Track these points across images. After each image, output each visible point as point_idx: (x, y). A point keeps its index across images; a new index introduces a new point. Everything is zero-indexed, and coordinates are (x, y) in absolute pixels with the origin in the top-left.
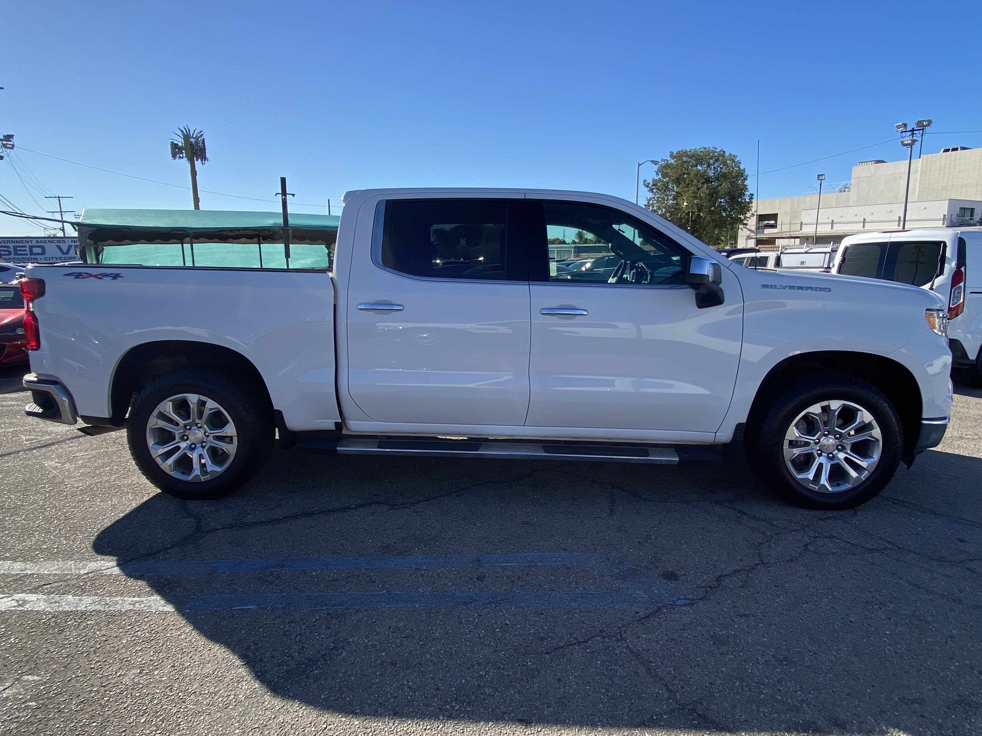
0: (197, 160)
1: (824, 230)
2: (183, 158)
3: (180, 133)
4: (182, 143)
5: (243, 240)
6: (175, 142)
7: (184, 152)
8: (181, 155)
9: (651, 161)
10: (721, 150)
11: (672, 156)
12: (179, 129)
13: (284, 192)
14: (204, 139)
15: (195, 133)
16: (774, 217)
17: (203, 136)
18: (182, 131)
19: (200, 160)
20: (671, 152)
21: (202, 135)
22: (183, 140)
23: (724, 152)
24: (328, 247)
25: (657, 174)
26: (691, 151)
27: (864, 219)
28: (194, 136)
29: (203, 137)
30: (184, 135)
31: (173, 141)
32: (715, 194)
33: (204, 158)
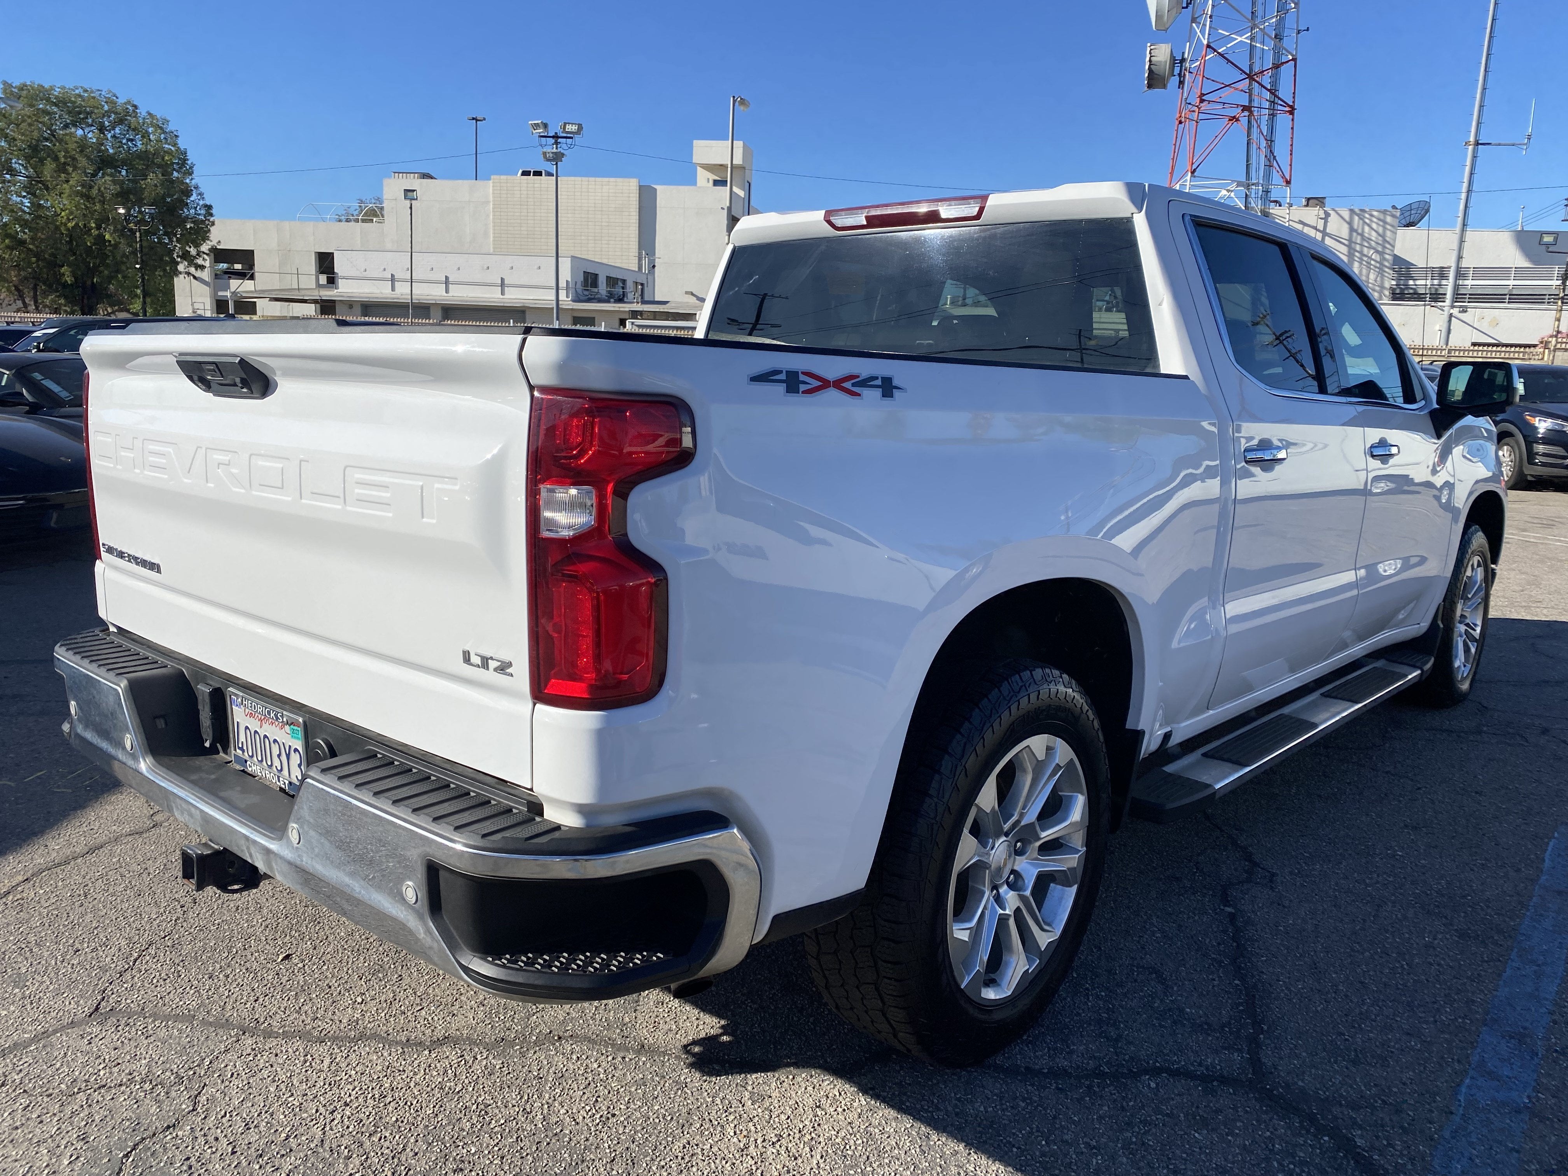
1: (378, 291)
10: (129, 102)
16: (247, 257)
23: (136, 107)
27: (447, 278)
32: (134, 194)
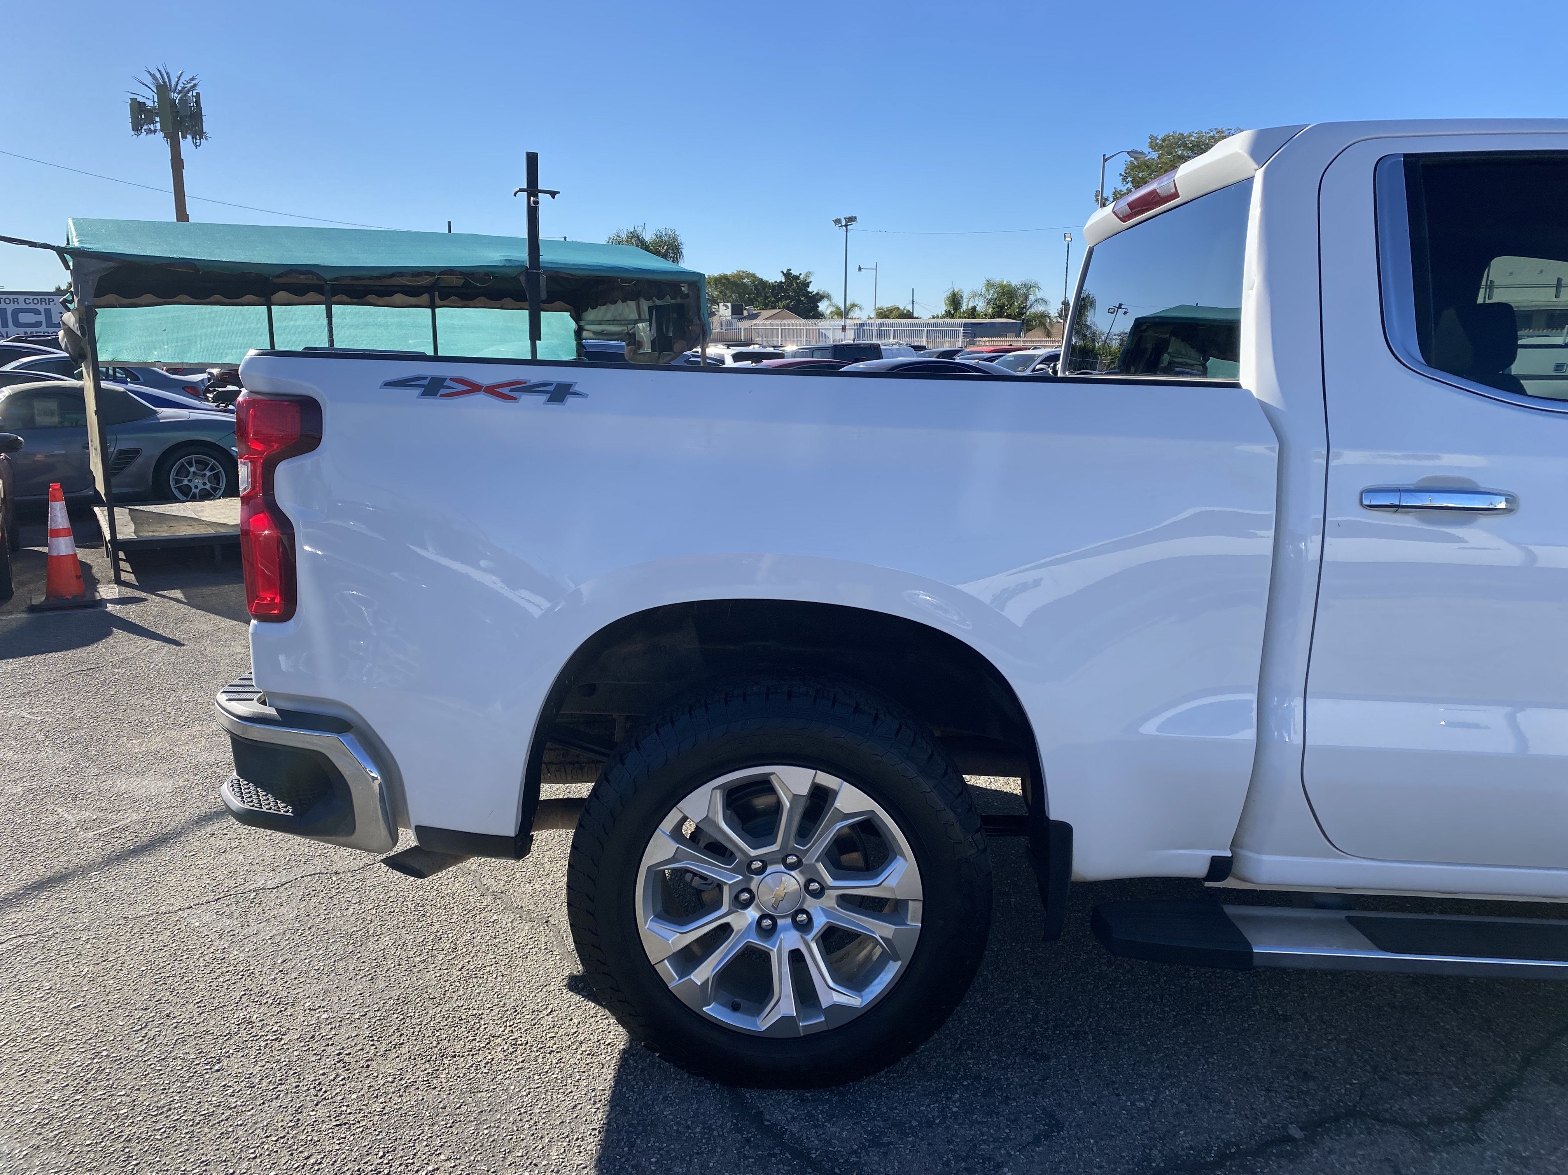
0: (184, 137)
2: (155, 131)
3: (149, 81)
4: (154, 102)
5: (399, 297)
6: (140, 99)
7: (158, 119)
8: (152, 127)
9: (1128, 153)
11: (1153, 145)
12: (149, 72)
13: (533, 188)
14: (198, 94)
15: (180, 82)
17: (197, 88)
18: (153, 76)
19: (189, 137)
20: (1151, 137)
21: (195, 85)
22: (156, 96)
24: (577, 318)
25: (1124, 179)
26: (1190, 135)
28: (179, 88)
29: (198, 90)
30: (158, 86)
31: (135, 96)
33: (198, 133)
